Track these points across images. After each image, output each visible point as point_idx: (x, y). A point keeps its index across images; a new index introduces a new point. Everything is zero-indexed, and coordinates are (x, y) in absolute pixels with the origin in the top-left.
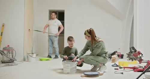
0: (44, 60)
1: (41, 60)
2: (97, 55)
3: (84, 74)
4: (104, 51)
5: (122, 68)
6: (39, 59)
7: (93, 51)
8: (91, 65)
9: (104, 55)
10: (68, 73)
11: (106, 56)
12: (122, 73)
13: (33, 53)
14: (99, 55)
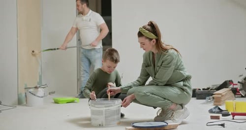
0: (62, 102)
1: (56, 102)
2: (166, 85)
3: (134, 126)
4: (181, 74)
5: (228, 115)
6: (53, 101)
7: (155, 74)
8: (155, 108)
9: (182, 83)
10: (100, 125)
11: (185, 85)
12: (223, 125)
13: (36, 88)
14: (169, 84)
